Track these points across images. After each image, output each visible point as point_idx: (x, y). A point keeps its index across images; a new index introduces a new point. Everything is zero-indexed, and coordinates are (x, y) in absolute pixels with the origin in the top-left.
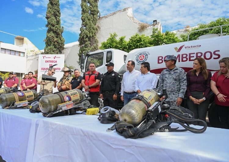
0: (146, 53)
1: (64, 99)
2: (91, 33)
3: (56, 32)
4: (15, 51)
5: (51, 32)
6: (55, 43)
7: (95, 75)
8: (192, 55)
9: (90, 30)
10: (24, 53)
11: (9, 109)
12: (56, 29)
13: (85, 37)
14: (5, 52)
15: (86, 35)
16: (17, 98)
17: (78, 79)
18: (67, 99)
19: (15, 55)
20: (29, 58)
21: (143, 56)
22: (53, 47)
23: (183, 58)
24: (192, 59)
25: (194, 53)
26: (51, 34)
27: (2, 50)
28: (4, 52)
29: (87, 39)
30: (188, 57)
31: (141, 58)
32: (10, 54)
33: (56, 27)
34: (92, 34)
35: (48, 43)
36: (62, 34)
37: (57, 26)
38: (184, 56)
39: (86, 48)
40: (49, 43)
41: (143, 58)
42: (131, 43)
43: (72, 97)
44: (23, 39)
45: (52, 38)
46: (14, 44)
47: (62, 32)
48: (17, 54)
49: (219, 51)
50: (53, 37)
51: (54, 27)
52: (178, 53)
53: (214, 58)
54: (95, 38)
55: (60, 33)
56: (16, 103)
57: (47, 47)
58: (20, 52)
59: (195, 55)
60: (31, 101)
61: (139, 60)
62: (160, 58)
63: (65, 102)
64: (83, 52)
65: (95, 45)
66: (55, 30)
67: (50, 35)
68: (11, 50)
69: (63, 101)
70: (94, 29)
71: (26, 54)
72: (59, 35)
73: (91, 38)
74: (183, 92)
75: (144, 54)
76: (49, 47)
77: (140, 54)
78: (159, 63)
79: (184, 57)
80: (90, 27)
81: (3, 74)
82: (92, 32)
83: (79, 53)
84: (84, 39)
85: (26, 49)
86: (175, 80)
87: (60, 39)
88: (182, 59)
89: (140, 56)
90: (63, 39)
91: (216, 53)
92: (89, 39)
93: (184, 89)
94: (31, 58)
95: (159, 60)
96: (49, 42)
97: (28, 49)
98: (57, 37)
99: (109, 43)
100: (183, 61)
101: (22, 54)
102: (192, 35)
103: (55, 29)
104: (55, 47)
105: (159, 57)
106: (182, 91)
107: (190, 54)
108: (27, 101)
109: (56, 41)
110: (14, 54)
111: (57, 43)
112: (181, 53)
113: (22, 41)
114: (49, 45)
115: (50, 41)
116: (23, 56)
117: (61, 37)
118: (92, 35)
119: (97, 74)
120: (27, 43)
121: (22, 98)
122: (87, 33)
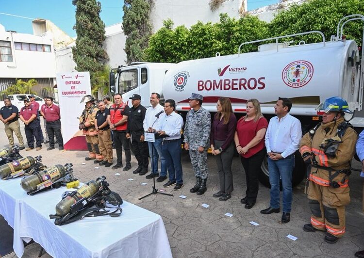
0: (186, 73)
1: (42, 179)
2: (139, 15)
3: (89, 13)
4: (36, 44)
5: (82, 13)
6: (89, 31)
7: (121, 110)
8: (235, 82)
9: (137, 10)
10: (50, 45)
11: (7, 179)
12: (89, 7)
13: (130, 22)
14: (22, 48)
15: (131, 18)
16: (12, 169)
17: (103, 113)
18: (46, 178)
19: (37, 50)
20: (58, 54)
21: (182, 79)
22: (88, 38)
23: (225, 85)
24: (235, 87)
25: (237, 80)
26: (82, 16)
27: (16, 45)
28: (20, 48)
29: (134, 26)
30: (231, 84)
31: (179, 82)
32: (30, 50)
33: (88, 5)
34: (141, 16)
35: (79, 32)
36: (98, 14)
37: (89, 3)
38: (227, 82)
39: (134, 39)
40: (81, 32)
41: (181, 82)
42: (192, 38)
43: (51, 175)
44: (44, 23)
45: (85, 23)
46: (33, 34)
47: (99, 11)
48: (39, 49)
49: (264, 78)
50: (85, 21)
51: (85, 4)
52: (221, 77)
53: (259, 88)
54: (146, 22)
55: (96, 13)
56: (11, 174)
57: (79, 38)
58: (43, 45)
59: (238, 82)
60: (28, 168)
61: (178, 84)
62: (201, 83)
63: (44, 181)
64: (131, 46)
65: (147, 34)
66: (87, 10)
67: (81, 20)
68: (29, 44)
69: (42, 181)
70: (143, 8)
71: (52, 47)
72: (95, 16)
73: (141, 24)
74: (204, 140)
75: (183, 76)
76: (82, 38)
77: (179, 76)
78: (199, 90)
79: (227, 85)
80: (137, 5)
81: (25, 82)
82: (141, 13)
83: (125, 48)
84: (130, 26)
85: (51, 40)
86: (197, 125)
87: (97, 24)
88: (225, 87)
89: (179, 78)
90: (102, 22)
91: (261, 81)
92: (137, 25)
93: (206, 137)
94: (61, 53)
95: (199, 85)
96: (81, 30)
97: (54, 38)
98: (92, 21)
99: (160, 39)
100: (225, 89)
101: (46, 48)
102: (277, 24)
103: (87, 8)
104: (91, 38)
105: (199, 82)
106: (204, 138)
107: (233, 80)
108: (22, 170)
109: (91, 28)
110: (35, 49)
111: (94, 30)
112: (223, 78)
113: (43, 25)
114: (81, 35)
115: (83, 29)
116: (49, 51)
117: (99, 21)
118: (140, 19)
119: (123, 109)
120: (51, 30)
121: (17, 168)
122: (133, 15)
